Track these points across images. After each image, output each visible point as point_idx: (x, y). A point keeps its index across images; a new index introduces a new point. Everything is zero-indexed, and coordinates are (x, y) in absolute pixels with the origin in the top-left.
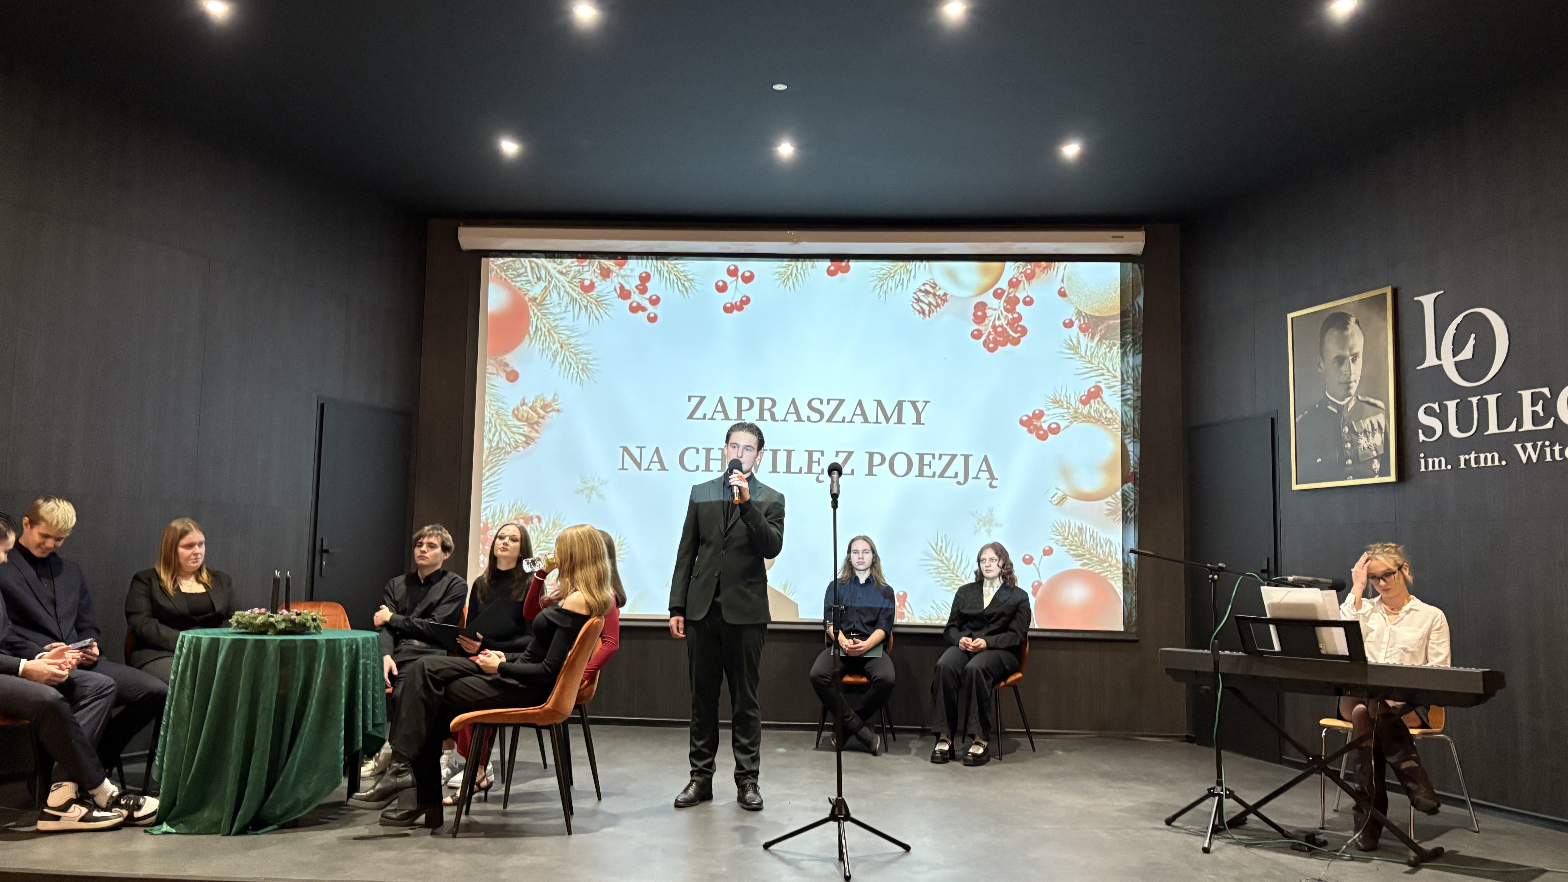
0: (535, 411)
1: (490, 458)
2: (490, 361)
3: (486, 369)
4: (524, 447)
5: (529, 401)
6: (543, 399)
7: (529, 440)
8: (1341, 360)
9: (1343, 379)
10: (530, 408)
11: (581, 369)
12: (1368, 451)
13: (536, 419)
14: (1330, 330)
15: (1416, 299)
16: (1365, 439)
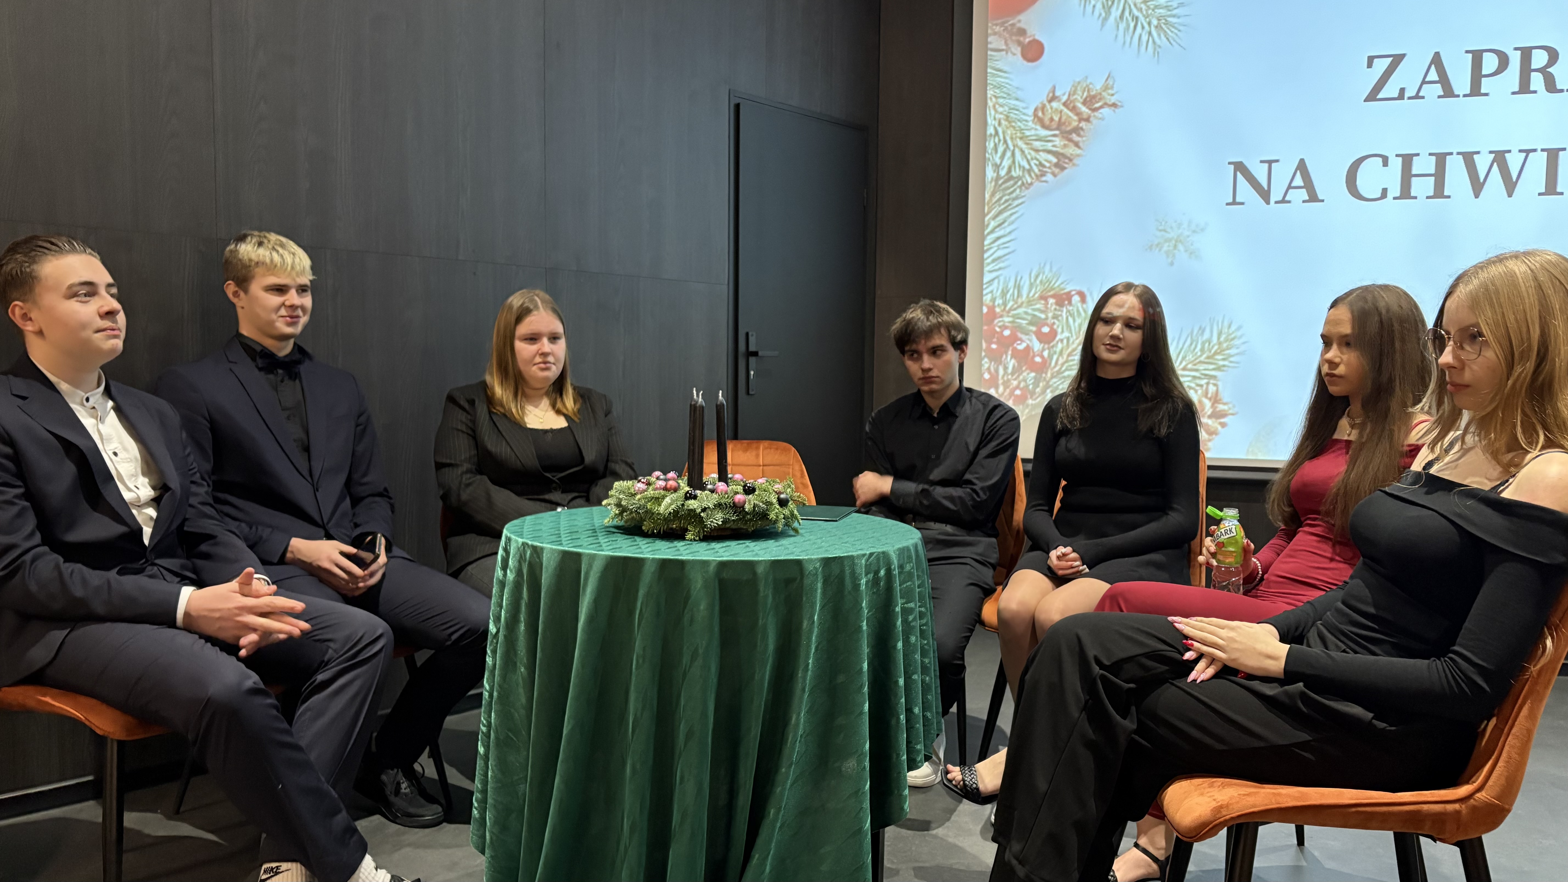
0: (1074, 109)
1: (997, 196)
2: (994, 27)
3: (987, 43)
4: (1055, 175)
5: (1062, 92)
6: (1087, 86)
7: (1062, 162)
10: (1065, 104)
11: (1156, 27)
13: (1075, 124)
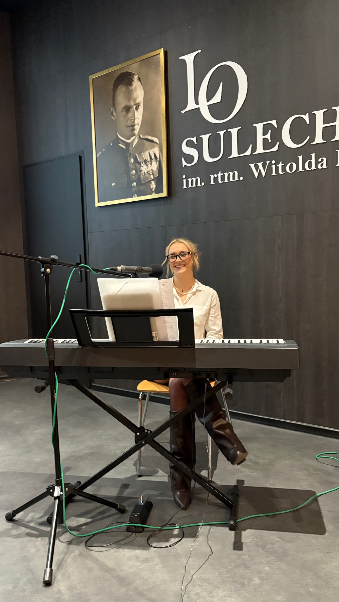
8: (128, 109)
9: (129, 123)
12: (147, 175)
14: (120, 86)
15: (180, 58)
16: (145, 166)
